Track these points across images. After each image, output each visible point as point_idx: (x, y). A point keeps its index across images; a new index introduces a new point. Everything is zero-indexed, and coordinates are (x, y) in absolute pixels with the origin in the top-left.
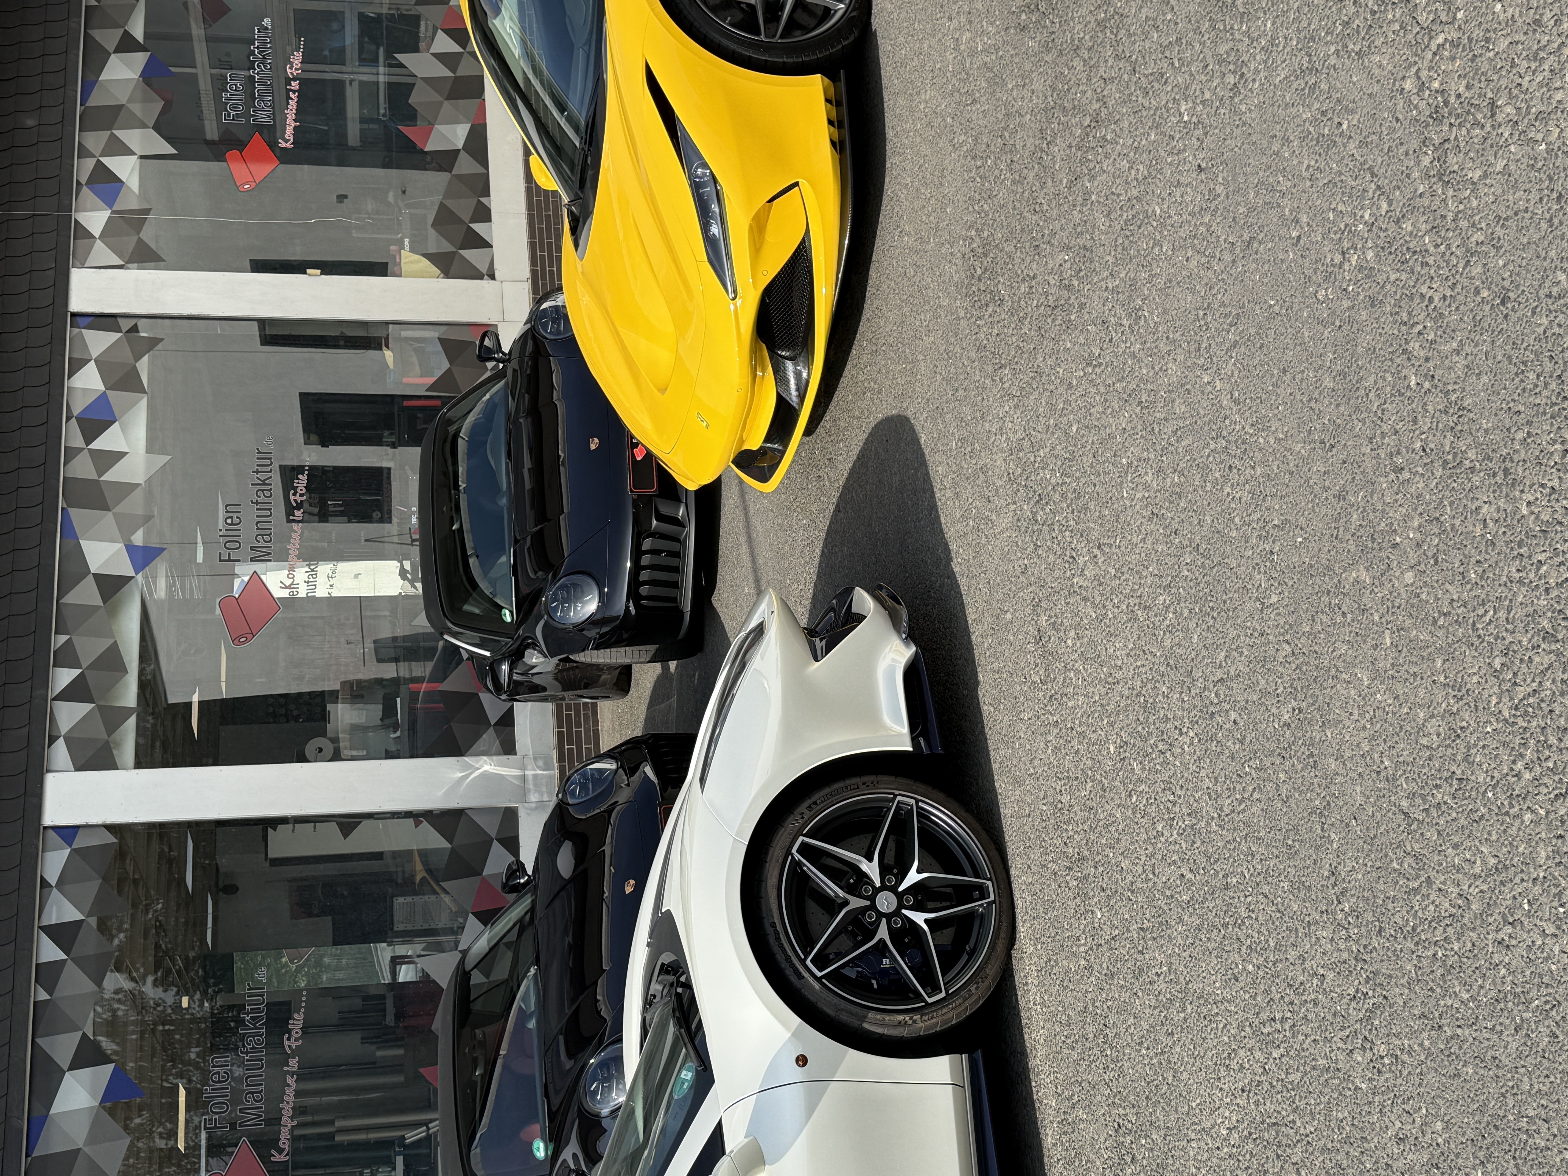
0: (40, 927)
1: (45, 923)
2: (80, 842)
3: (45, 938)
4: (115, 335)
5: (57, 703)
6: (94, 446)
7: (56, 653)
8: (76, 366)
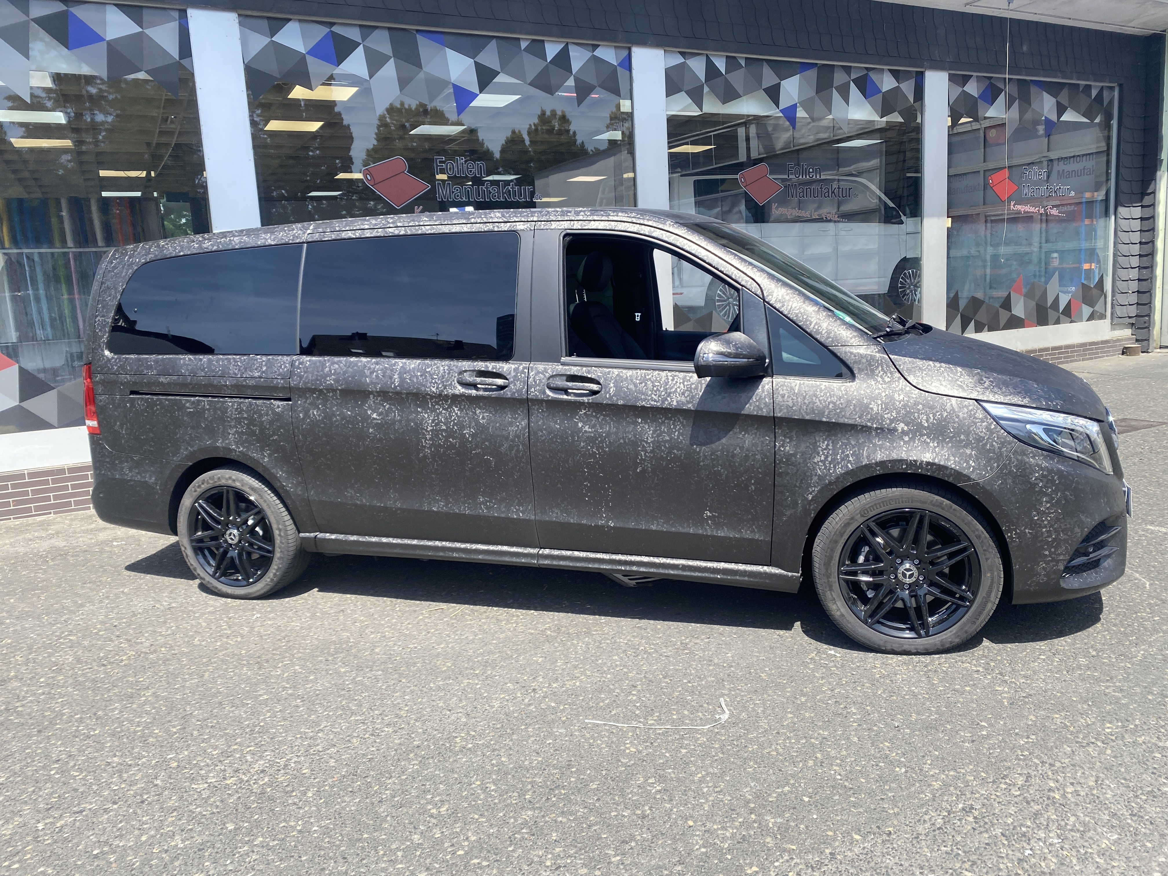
0: (567, 44)
1: (571, 48)
2: (621, 72)
3: (560, 47)
4: (912, 100)
5: (705, 58)
6: (852, 84)
7: (735, 57)
8: (895, 74)
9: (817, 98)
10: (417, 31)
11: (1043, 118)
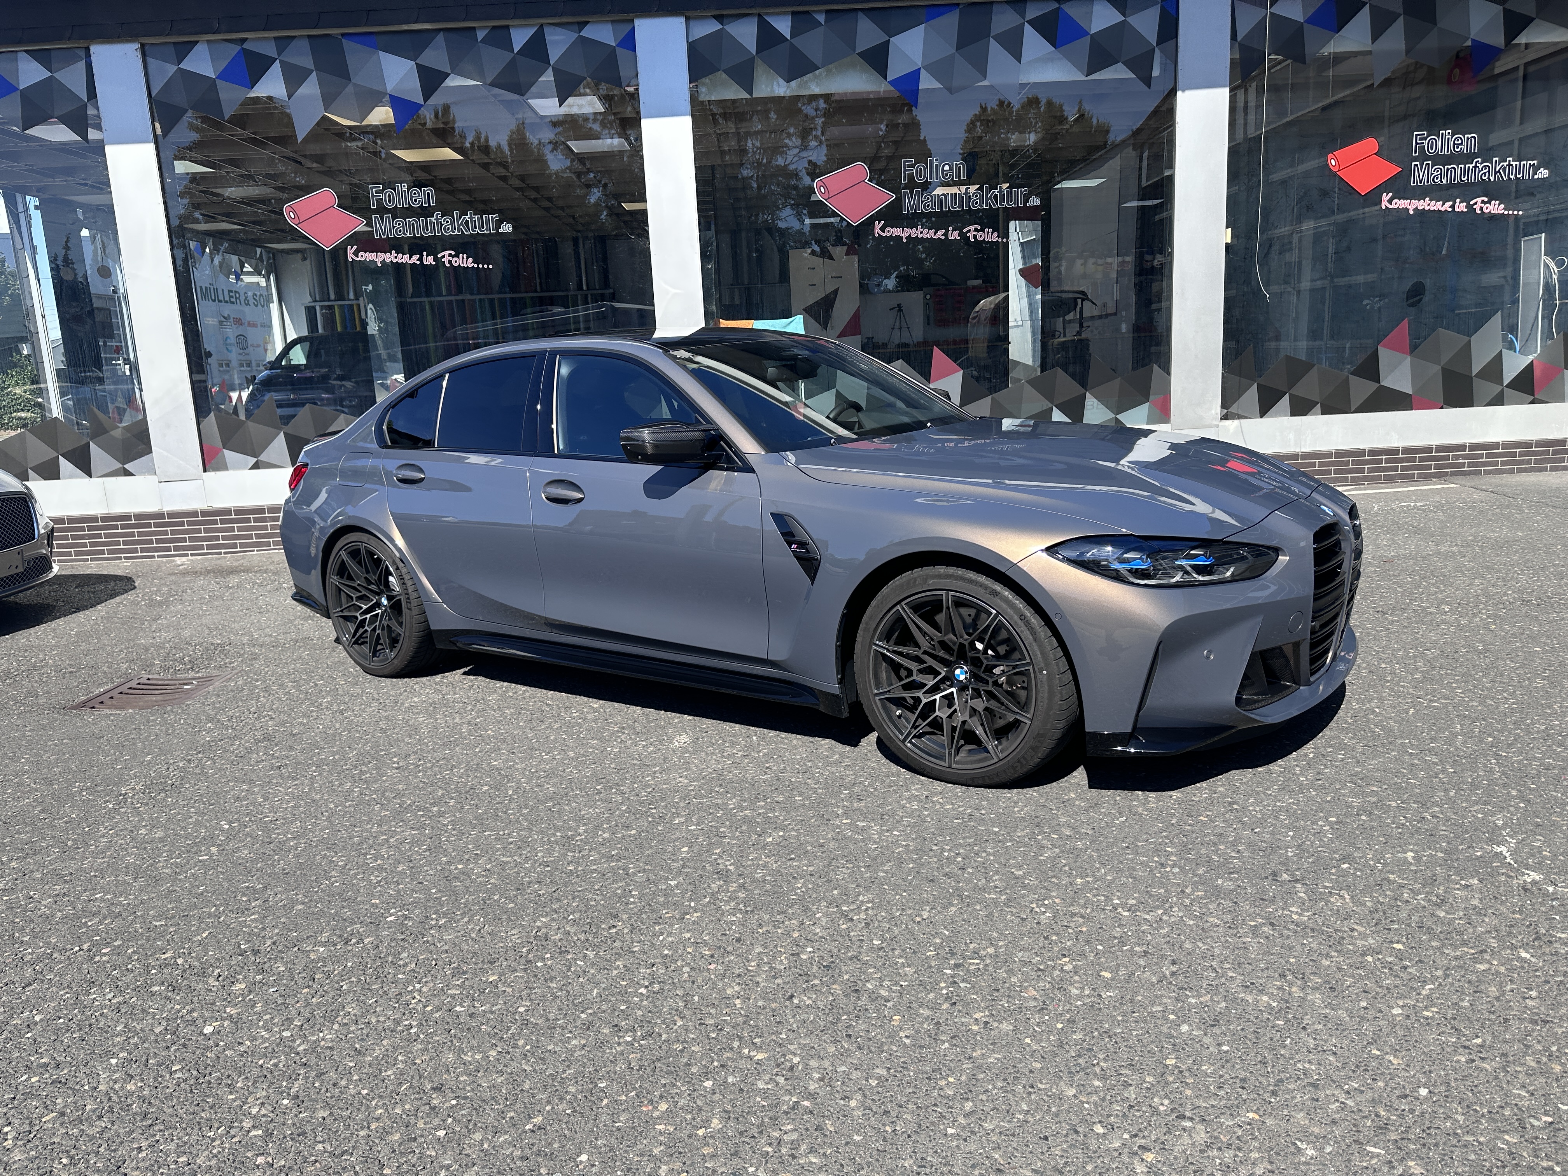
0: (542, 26)
1: (546, 30)
2: (622, 54)
3: (531, 31)
4: (1152, 38)
5: (756, 19)
6: (1028, 29)
7: (807, 12)
9: (958, 57)
10: (343, 35)
11: (1468, 43)
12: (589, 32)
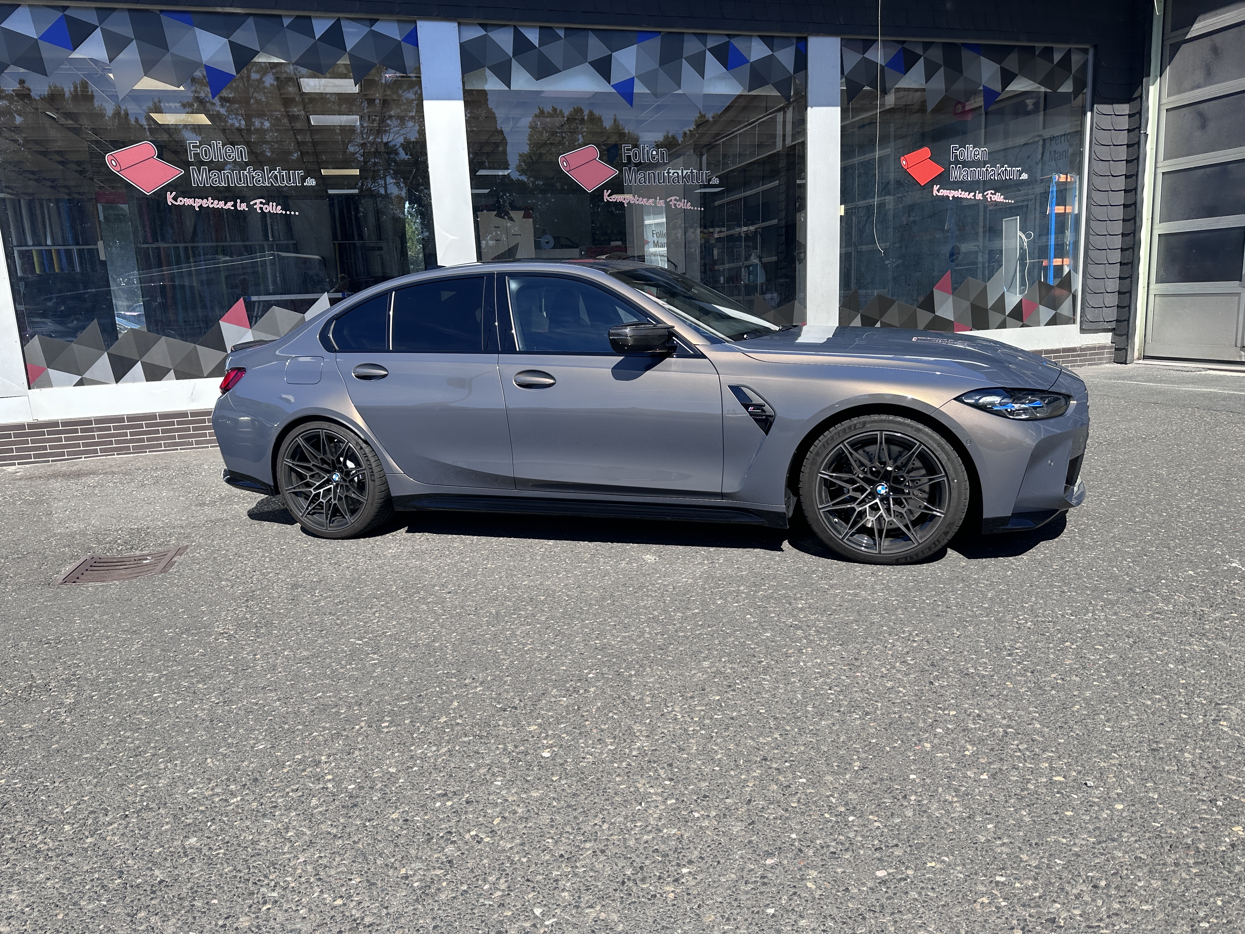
0: (339, 19)
1: (343, 23)
2: (407, 48)
3: (330, 23)
4: (791, 69)
5: (512, 30)
6: (708, 54)
7: (551, 28)
8: (768, 41)
9: (661, 71)
10: (161, 11)
11: (981, 88)
12: (379, 27)
